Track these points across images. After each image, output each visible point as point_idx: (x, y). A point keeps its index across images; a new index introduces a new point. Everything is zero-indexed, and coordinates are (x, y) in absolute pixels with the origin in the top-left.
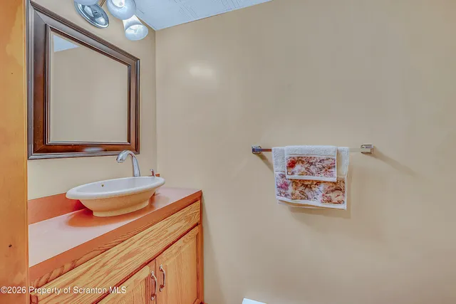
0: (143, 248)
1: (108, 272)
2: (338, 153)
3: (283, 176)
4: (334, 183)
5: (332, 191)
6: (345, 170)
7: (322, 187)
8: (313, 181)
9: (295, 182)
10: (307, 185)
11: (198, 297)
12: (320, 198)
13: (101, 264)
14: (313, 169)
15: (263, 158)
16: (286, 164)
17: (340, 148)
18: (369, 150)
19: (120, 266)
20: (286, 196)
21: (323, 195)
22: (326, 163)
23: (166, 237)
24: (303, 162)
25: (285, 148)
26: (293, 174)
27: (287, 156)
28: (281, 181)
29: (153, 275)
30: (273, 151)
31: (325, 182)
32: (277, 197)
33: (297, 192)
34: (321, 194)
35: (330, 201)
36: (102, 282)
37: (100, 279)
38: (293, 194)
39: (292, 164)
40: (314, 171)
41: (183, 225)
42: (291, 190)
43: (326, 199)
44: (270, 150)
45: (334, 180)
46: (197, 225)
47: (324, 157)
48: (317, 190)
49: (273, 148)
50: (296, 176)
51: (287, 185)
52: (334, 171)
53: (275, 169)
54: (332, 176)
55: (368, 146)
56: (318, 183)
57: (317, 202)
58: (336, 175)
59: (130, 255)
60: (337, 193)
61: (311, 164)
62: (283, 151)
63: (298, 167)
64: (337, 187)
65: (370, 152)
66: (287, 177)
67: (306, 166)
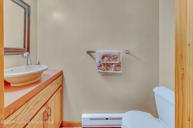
0: (42, 98)
1: (30, 112)
2: (119, 53)
3: (100, 62)
4: (118, 64)
5: (117, 67)
6: (121, 59)
7: (114, 65)
8: (110, 63)
9: (104, 64)
10: (108, 65)
11: (61, 119)
12: (113, 69)
13: (27, 108)
14: (110, 59)
15: (91, 55)
16: (101, 58)
17: (119, 51)
18: (128, 52)
19: (34, 108)
20: (101, 70)
21: (114, 68)
22: (115, 57)
23: (51, 92)
24: (107, 56)
25: (101, 51)
26: (104, 61)
27: (101, 54)
28: (99, 64)
29: (46, 110)
30: (96, 52)
31: (115, 63)
32: (97, 70)
33: (105, 68)
34: (113, 68)
35: (116, 70)
36: (27, 117)
37: (27, 115)
38: (103, 69)
39: (103, 58)
40: (111, 60)
41: (57, 86)
42: (103, 67)
43: (115, 69)
44: (95, 52)
45: (118, 62)
46: (61, 86)
47: (114, 55)
48: (112, 67)
49: (96, 51)
50: (105, 62)
51: (101, 65)
52: (118, 59)
53: (97, 59)
54: (117, 61)
55: (128, 51)
56: (112, 64)
57: (112, 71)
58: (118, 61)
59: (38, 102)
60: (119, 67)
61: (110, 57)
62: (100, 53)
63: (105, 58)
64: (119, 65)
65: (128, 53)
66: (102, 62)
67: (108, 58)
